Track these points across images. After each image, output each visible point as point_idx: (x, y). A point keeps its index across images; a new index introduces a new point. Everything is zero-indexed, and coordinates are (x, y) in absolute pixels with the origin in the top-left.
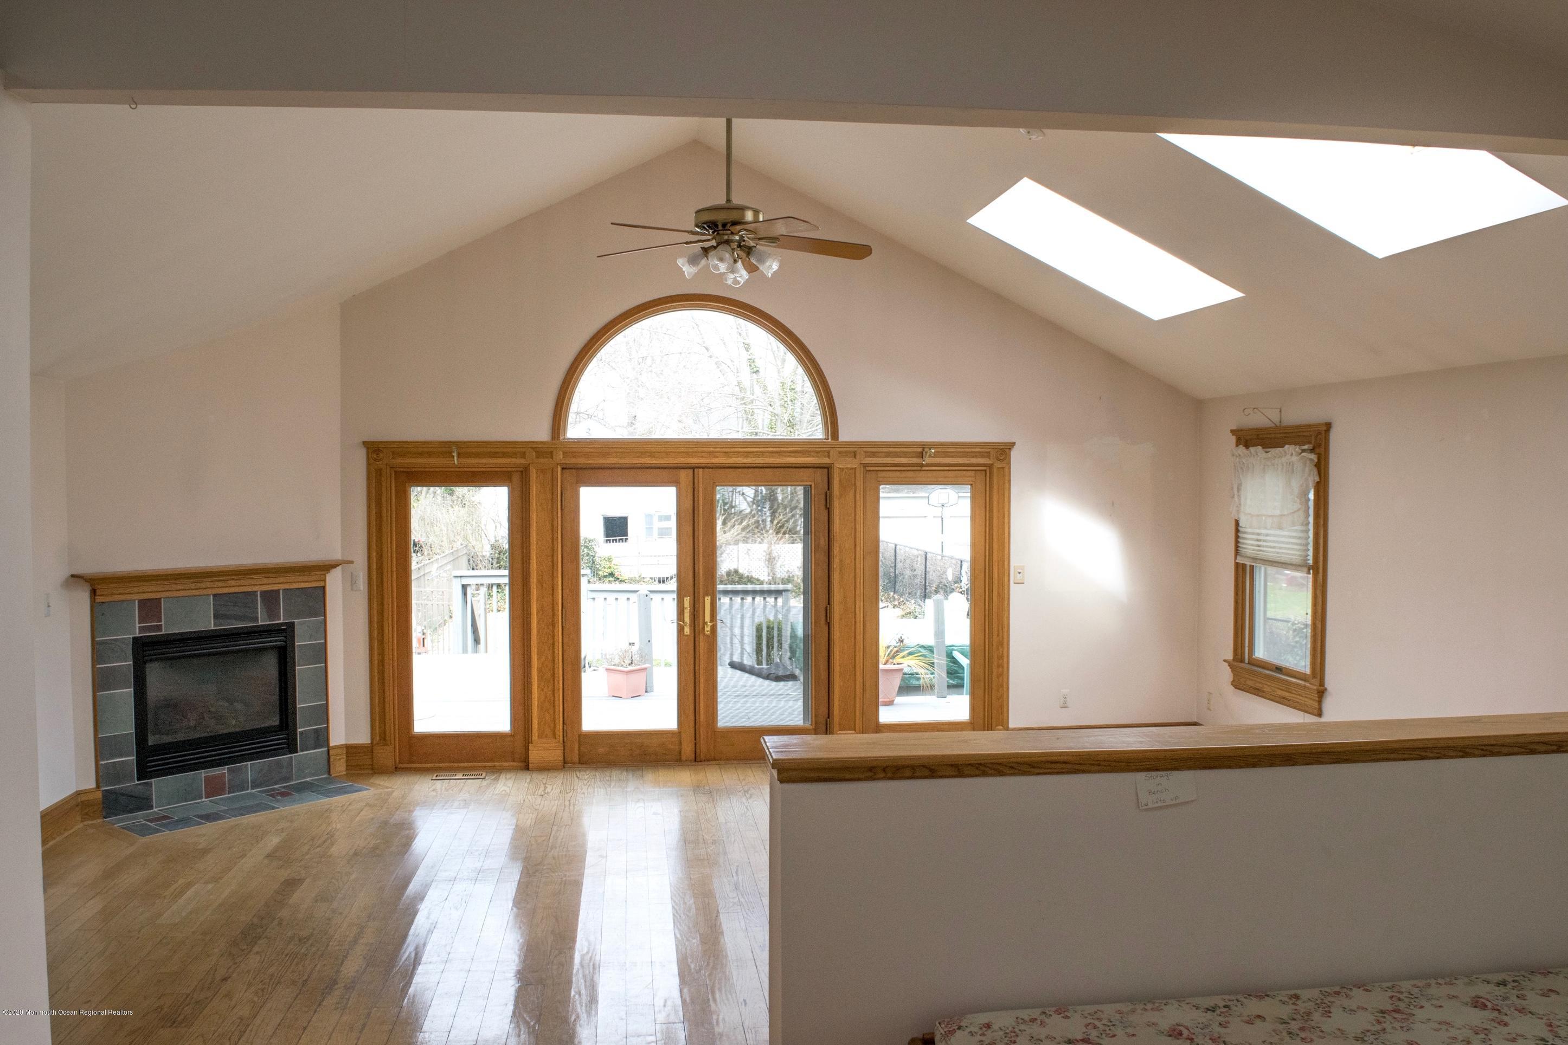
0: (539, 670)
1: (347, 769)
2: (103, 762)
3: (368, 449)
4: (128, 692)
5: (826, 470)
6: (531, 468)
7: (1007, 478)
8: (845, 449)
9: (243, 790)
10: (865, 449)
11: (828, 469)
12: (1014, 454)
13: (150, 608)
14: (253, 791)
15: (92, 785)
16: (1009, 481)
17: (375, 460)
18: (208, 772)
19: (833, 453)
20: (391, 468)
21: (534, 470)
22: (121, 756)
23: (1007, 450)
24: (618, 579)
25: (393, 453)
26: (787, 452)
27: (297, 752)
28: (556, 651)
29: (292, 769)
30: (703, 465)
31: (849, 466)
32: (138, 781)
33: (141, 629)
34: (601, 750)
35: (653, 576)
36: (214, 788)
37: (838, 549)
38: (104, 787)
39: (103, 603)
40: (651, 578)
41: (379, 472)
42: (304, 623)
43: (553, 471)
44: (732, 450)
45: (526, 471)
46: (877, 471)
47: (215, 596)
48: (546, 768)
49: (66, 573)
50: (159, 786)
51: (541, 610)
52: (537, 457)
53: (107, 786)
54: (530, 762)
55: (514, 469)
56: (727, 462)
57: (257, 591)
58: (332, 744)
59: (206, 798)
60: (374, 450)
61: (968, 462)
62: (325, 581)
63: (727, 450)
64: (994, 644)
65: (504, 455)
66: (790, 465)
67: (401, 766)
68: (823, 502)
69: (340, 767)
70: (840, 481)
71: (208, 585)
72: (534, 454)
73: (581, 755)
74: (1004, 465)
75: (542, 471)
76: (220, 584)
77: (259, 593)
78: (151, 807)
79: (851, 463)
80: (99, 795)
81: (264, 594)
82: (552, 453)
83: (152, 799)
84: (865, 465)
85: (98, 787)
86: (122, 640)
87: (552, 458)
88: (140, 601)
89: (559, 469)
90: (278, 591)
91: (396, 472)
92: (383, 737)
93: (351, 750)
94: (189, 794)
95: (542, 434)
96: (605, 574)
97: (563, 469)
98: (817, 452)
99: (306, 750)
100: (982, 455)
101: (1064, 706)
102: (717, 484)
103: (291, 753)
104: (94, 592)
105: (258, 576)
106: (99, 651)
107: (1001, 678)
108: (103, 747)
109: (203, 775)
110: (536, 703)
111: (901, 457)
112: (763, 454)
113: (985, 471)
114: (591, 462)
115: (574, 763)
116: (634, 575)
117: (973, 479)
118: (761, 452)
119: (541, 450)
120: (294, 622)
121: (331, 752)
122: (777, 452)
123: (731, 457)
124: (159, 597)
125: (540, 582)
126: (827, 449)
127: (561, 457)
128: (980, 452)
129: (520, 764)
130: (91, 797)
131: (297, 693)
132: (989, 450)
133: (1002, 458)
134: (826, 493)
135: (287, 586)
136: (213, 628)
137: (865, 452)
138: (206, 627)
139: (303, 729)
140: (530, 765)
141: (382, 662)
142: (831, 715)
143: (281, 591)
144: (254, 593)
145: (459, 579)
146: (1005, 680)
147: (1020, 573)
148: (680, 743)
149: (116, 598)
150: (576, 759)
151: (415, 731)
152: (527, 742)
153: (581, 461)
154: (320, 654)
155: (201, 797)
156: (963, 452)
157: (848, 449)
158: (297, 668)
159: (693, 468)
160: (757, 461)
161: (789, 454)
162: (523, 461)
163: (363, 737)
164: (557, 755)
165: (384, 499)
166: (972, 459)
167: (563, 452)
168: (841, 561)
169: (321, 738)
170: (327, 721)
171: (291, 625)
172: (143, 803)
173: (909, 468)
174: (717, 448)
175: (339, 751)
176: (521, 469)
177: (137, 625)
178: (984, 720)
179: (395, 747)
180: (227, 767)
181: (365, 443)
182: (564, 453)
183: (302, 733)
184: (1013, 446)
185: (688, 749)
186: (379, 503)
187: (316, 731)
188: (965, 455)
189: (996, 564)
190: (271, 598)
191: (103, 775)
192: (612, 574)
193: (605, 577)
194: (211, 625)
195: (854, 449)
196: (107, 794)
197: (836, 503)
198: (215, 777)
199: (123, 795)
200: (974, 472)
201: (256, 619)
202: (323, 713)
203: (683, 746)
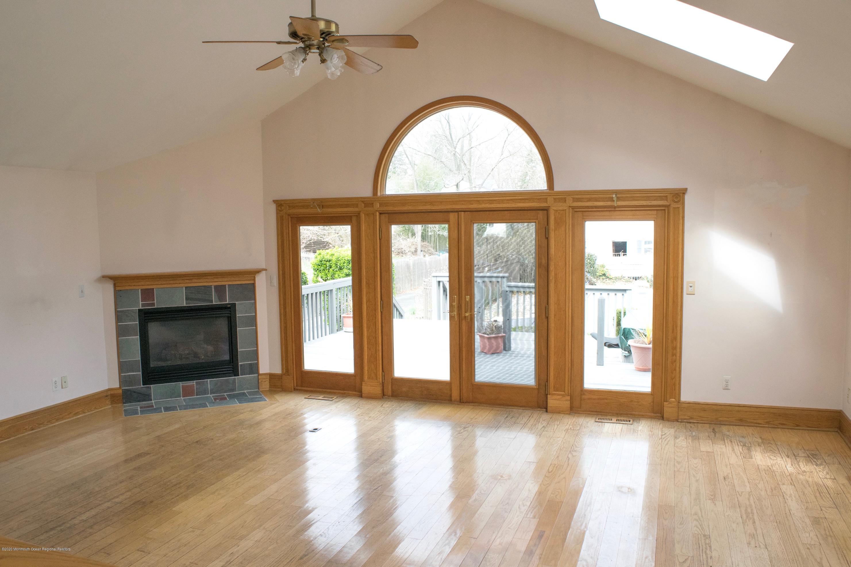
0: (368, 338)
1: (270, 387)
2: (123, 374)
3: (276, 204)
4: (137, 338)
5: (546, 211)
6: (361, 213)
7: (681, 215)
8: (558, 197)
9: (205, 395)
10: (573, 196)
11: (546, 210)
12: (688, 198)
13: (148, 294)
14: (211, 395)
15: (117, 385)
16: (683, 217)
17: (280, 211)
18: (184, 383)
19: (550, 200)
20: (288, 215)
21: (363, 215)
22: (133, 372)
23: (681, 195)
24: (608, 277)
25: (289, 206)
26: (518, 199)
27: (239, 376)
28: (377, 327)
29: (236, 385)
30: (464, 210)
31: (561, 208)
32: (143, 385)
33: (143, 305)
34: (404, 389)
35: (629, 276)
36: (187, 392)
37: (553, 267)
38: (123, 387)
39: (121, 290)
40: (629, 277)
41: (282, 217)
42: (241, 304)
43: (374, 214)
44: (482, 199)
45: (359, 215)
46: (583, 211)
47: (186, 288)
48: (371, 397)
49: (99, 274)
50: (155, 388)
51: (368, 301)
52: (365, 207)
53: (125, 387)
54: (363, 393)
55: (353, 214)
56: (478, 207)
57: (212, 286)
58: (261, 372)
59: (183, 397)
60: (280, 204)
61: (650, 204)
62: (254, 280)
63: (479, 199)
64: (669, 338)
65: (347, 206)
66: (520, 208)
67: (297, 388)
68: (544, 233)
69: (265, 385)
70: (555, 218)
71: (181, 281)
72: (363, 204)
73: (393, 391)
74: (679, 206)
75: (367, 215)
76: (188, 281)
77: (213, 286)
78: (151, 400)
79: (561, 206)
80: (120, 391)
81: (216, 287)
82: (373, 204)
83: (151, 396)
84: (573, 208)
85: (120, 387)
86: (132, 311)
87: (373, 207)
88: (141, 290)
89: (378, 214)
90: (225, 286)
91: (291, 218)
92: (287, 371)
93: (272, 376)
94: (174, 394)
95: (367, 192)
96: (600, 274)
97: (380, 214)
98: (538, 199)
99: (244, 375)
100: (661, 198)
101: (726, 388)
102: (473, 222)
103: (235, 376)
104: (115, 286)
105: (211, 277)
106: (119, 316)
107: (674, 364)
108: (122, 367)
109: (181, 385)
110: (366, 357)
111: (599, 201)
112: (502, 201)
113: (664, 210)
114: (395, 209)
115: (389, 396)
116: (619, 275)
117: (656, 216)
118: (501, 200)
119: (367, 202)
120: (235, 303)
121: (260, 377)
122: (511, 200)
123: (481, 204)
124: (152, 288)
125: (368, 284)
126: (545, 197)
127: (378, 206)
128: (660, 196)
129: (357, 393)
130: (116, 392)
131: (238, 343)
132: (667, 194)
133: (676, 200)
134: (546, 227)
135: (230, 283)
136: (185, 305)
137: (573, 198)
138: (181, 305)
139: (242, 363)
140: (363, 395)
141: (286, 327)
142: (549, 380)
143: (227, 286)
144: (210, 287)
145: (435, 278)
146: (678, 365)
147: (691, 287)
148: (451, 390)
149: (127, 288)
150: (390, 393)
151: (305, 368)
152: (362, 380)
153: (390, 208)
154: (253, 321)
155: (180, 397)
156: (646, 197)
157: (560, 197)
158: (238, 329)
159: (458, 211)
160: (498, 206)
161: (520, 201)
162: (356, 209)
163: (278, 370)
164: (378, 390)
165: (285, 234)
166: (653, 202)
167: (379, 203)
168: (556, 274)
169: (254, 368)
170: (257, 359)
171: (234, 305)
172: (147, 397)
173: (605, 209)
174: (472, 198)
175: (264, 377)
176: (356, 214)
177: (141, 303)
178: (662, 393)
179: (293, 377)
180: (195, 381)
181: (274, 201)
182: (381, 205)
183: (241, 365)
184: (686, 191)
185: (455, 394)
186: (282, 236)
187: (251, 364)
188: (648, 198)
189: (672, 279)
190: (220, 290)
191: (123, 381)
192: (604, 275)
193: (600, 276)
194: (184, 304)
195: (563, 196)
196: (125, 392)
197: (552, 235)
198: (187, 386)
199: (135, 392)
200: (656, 211)
201: (212, 301)
202: (255, 354)
203: (452, 391)
